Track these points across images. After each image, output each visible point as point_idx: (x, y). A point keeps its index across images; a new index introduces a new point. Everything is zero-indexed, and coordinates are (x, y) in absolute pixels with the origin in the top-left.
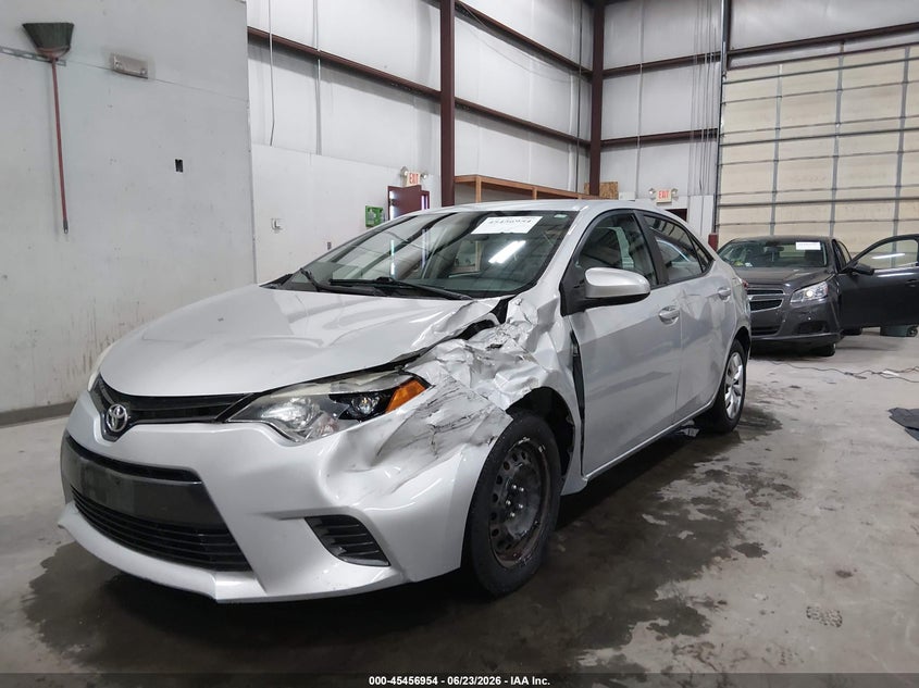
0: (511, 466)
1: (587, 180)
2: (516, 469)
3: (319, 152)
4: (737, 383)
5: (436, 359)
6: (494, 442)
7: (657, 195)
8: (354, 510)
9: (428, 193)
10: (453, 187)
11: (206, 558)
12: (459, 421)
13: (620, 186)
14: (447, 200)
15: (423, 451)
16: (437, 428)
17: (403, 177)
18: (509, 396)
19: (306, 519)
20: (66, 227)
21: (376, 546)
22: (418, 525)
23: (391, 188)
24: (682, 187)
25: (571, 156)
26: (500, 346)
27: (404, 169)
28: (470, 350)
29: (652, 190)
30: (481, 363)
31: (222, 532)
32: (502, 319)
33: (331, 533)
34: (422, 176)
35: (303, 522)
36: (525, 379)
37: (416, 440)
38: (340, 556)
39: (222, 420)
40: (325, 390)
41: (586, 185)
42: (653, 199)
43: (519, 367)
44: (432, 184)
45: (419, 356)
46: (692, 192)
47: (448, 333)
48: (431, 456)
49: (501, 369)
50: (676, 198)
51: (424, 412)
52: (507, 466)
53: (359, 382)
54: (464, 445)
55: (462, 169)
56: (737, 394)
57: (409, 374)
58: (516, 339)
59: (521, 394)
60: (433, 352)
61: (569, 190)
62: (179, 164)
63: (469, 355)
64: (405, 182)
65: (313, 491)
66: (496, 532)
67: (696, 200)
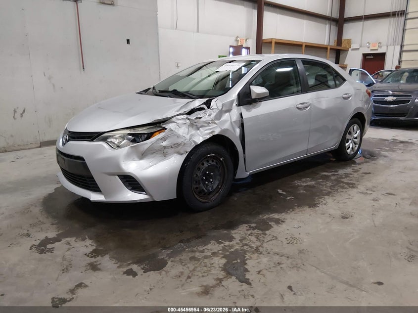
0: (205, 164)
1: (336, 39)
2: (207, 166)
3: (198, 31)
4: (356, 138)
5: (174, 122)
6: (187, 154)
7: (371, 46)
8: (132, 173)
9: (249, 48)
10: (262, 45)
11: (90, 187)
12: (174, 145)
13: (352, 41)
14: (259, 51)
15: (160, 155)
16: (165, 147)
17: (237, 41)
18: (202, 137)
19: (118, 176)
20: (84, 68)
21: (141, 187)
22: (157, 181)
23: (231, 46)
24: (384, 42)
25: (327, 26)
26: (201, 118)
27: (237, 37)
28: (188, 119)
29: (368, 43)
30: (193, 124)
31: (91, 178)
32: (209, 107)
33: (127, 181)
34: (246, 40)
35: (117, 177)
36: (210, 131)
37: (157, 151)
38: (130, 190)
39: (92, 140)
40: (128, 131)
41: (335, 41)
42: (369, 47)
43: (210, 126)
44: (252, 43)
45: (167, 121)
46: (389, 44)
47: (180, 112)
48: (163, 158)
49: (202, 126)
50: (381, 47)
51: (160, 141)
52: (203, 164)
53: (140, 129)
54: (176, 154)
55: (266, 36)
56: (355, 144)
57: (162, 127)
58: (209, 115)
59: (208, 137)
60: (174, 119)
61: (325, 44)
62: (128, 41)
63: (188, 121)
64: (238, 43)
65: (118, 166)
66: (197, 188)
67: (391, 48)
